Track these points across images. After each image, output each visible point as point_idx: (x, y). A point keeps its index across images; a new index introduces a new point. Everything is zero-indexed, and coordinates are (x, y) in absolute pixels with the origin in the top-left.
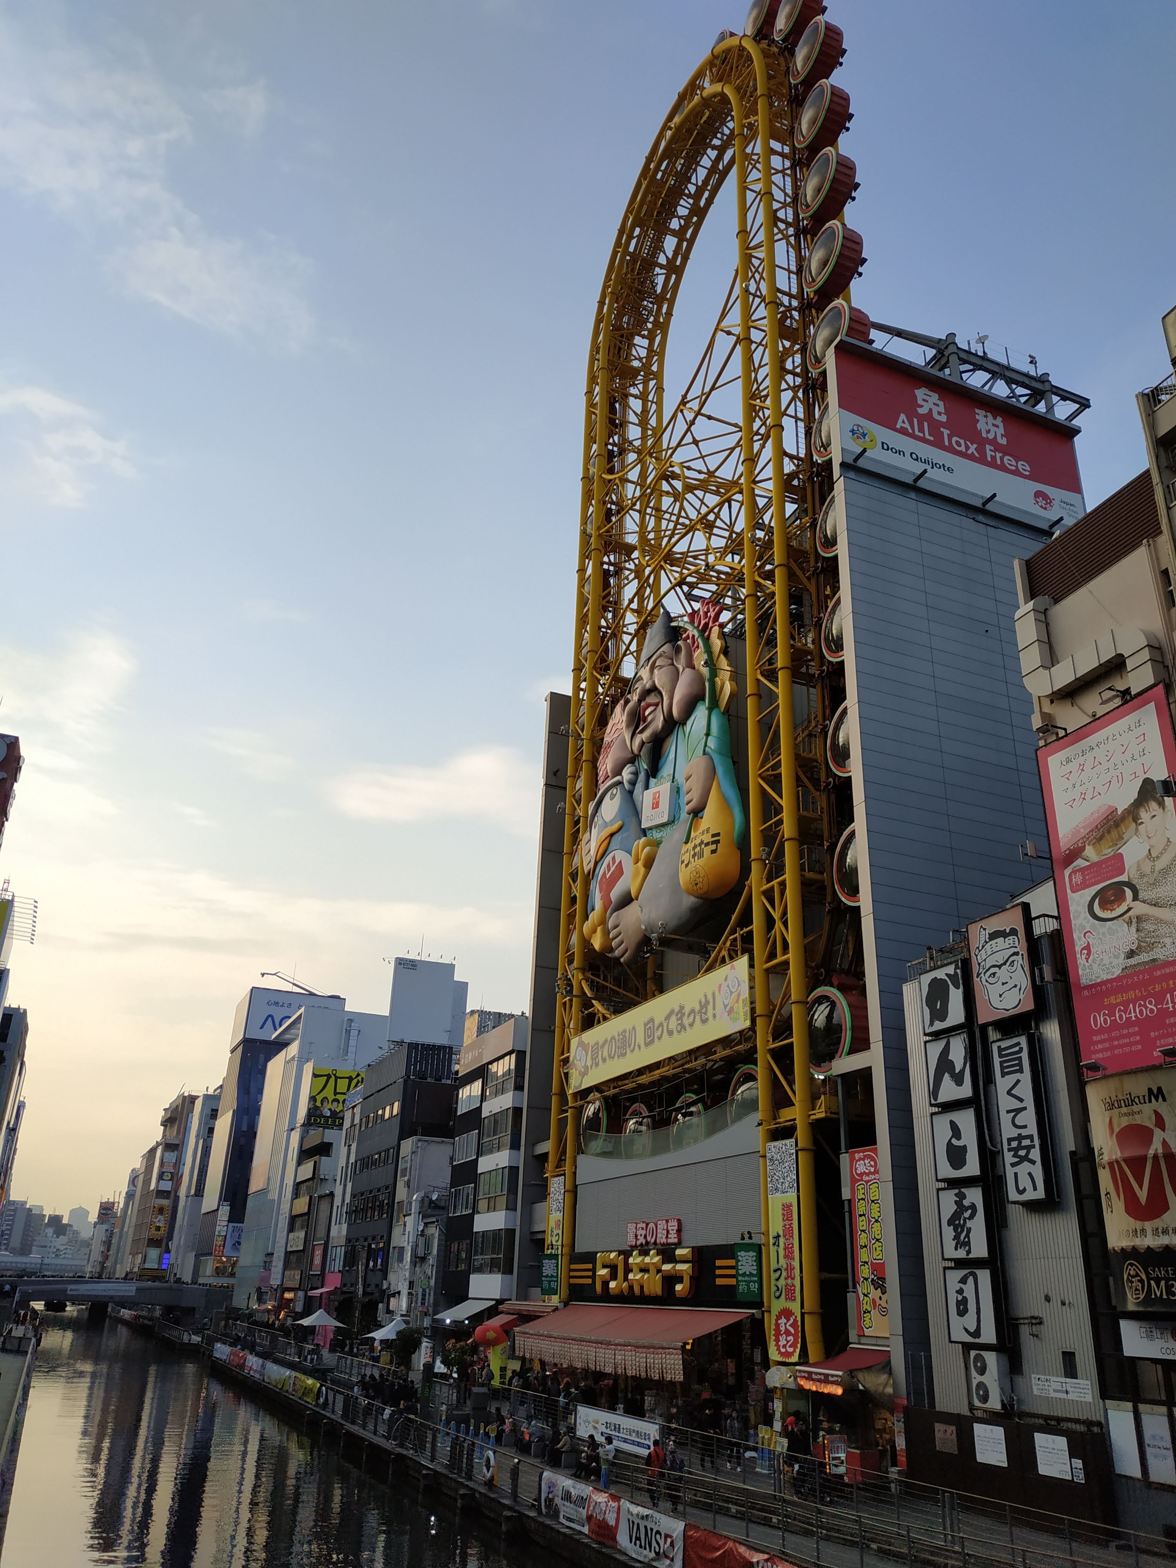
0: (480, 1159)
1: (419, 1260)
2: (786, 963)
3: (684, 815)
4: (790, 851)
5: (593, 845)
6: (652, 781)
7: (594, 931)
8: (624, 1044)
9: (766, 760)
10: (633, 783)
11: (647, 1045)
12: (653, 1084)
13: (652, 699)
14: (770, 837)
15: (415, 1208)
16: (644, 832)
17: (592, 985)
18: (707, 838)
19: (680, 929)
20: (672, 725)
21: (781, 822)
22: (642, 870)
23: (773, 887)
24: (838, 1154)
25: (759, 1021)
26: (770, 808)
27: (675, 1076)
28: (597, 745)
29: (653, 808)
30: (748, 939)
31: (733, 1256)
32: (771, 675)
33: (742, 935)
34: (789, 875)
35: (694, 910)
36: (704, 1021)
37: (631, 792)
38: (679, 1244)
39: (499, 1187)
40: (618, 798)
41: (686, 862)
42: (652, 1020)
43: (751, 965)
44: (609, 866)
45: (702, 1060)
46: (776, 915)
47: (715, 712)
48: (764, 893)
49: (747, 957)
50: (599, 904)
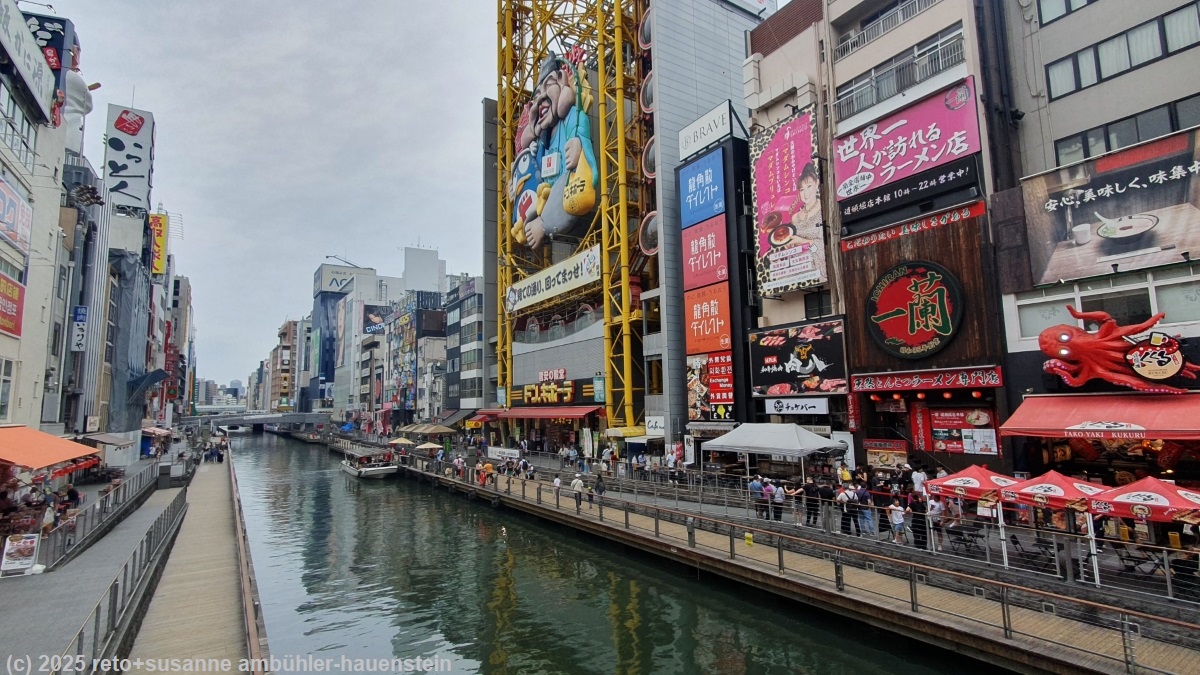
0: (462, 347)
1: (433, 394)
2: (619, 248)
3: (565, 171)
4: (622, 190)
5: (515, 187)
6: (547, 151)
7: (517, 233)
8: (535, 289)
9: (609, 141)
10: (536, 152)
11: (547, 289)
12: (549, 308)
13: (545, 104)
14: (612, 182)
15: (429, 370)
16: (543, 180)
17: (517, 261)
18: (578, 183)
19: (563, 231)
20: (558, 119)
21: (617, 174)
22: (543, 201)
23: (613, 209)
24: (641, 336)
25: (605, 276)
26: (611, 167)
27: (562, 304)
28: (515, 131)
29: (548, 167)
30: (599, 236)
31: (592, 383)
32: (613, 92)
33: (596, 234)
34: (622, 203)
35: (571, 221)
36: (577, 277)
37: (535, 157)
38: (565, 380)
39: (473, 357)
40: (528, 160)
41: (567, 196)
42: (549, 277)
43: (601, 250)
44: (524, 198)
45: (575, 296)
46: (614, 223)
47: (581, 112)
48: (608, 212)
49: (599, 245)
50: (519, 219)
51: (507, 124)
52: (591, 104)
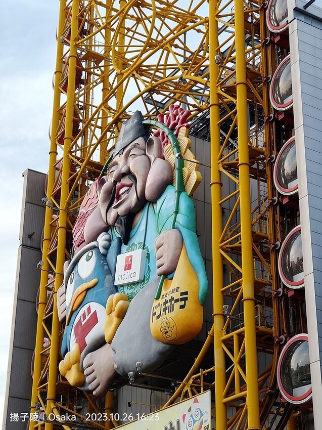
2: (243, 399)
3: (155, 276)
4: (247, 307)
5: (69, 298)
6: (124, 247)
7: (69, 369)
9: (226, 235)
10: (107, 248)
13: (126, 181)
14: (230, 296)
16: (116, 289)
18: (177, 296)
20: (143, 202)
21: (239, 285)
22: (115, 319)
23: (232, 337)
26: (230, 274)
29: (125, 269)
30: (210, 377)
33: (204, 375)
34: (248, 328)
37: (105, 256)
40: (93, 260)
41: (157, 314)
43: (213, 401)
44: (84, 315)
46: (235, 360)
47: (183, 195)
48: (224, 341)
49: (208, 393)
50: (74, 347)
51: (62, 206)
52: (197, 183)
